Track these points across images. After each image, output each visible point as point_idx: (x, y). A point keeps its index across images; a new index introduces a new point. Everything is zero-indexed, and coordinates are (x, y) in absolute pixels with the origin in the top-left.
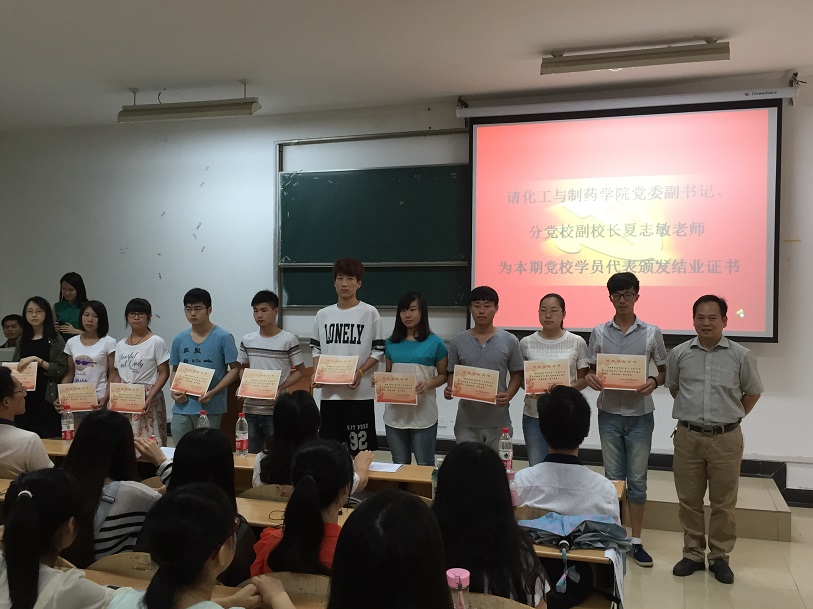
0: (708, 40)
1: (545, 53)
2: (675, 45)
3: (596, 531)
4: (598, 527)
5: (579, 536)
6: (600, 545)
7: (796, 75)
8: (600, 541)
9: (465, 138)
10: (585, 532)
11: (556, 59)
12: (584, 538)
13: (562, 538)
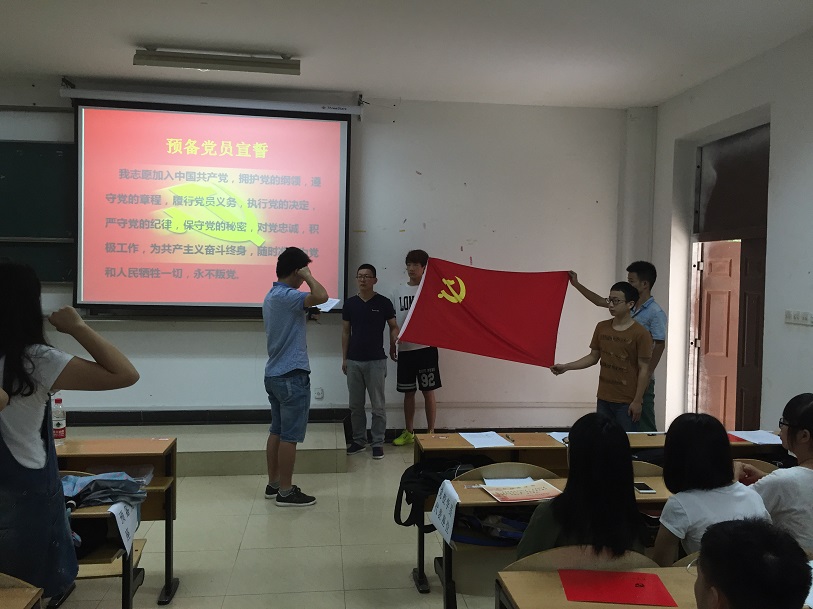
0: (283, 55)
1: (139, 45)
2: (257, 56)
3: (107, 488)
4: (109, 485)
5: (88, 495)
6: (109, 500)
7: (361, 96)
8: (110, 497)
9: (70, 118)
10: (96, 489)
11: (149, 52)
12: (94, 496)
13: (70, 499)
